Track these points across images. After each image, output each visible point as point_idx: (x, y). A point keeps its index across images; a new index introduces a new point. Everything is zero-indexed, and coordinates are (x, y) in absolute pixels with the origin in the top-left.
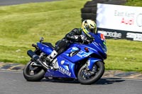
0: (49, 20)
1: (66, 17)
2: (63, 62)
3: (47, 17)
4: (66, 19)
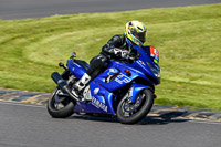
0: (181, 35)
1: (208, 31)
2: (97, 90)
3: (178, 31)
4: (207, 34)
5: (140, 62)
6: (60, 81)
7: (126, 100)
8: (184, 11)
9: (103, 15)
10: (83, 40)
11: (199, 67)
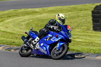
2: (42, 44)
3: (67, 17)
4: (81, 18)
5: (62, 32)
6: (25, 40)
7: (55, 49)
8: (70, 8)
9: (33, 9)
10: (24, 21)
11: (77, 33)
